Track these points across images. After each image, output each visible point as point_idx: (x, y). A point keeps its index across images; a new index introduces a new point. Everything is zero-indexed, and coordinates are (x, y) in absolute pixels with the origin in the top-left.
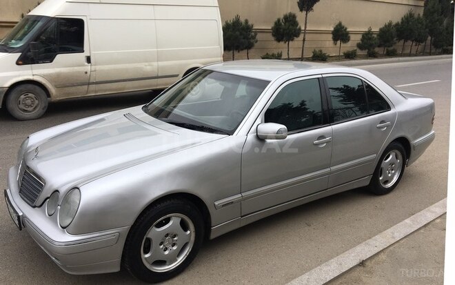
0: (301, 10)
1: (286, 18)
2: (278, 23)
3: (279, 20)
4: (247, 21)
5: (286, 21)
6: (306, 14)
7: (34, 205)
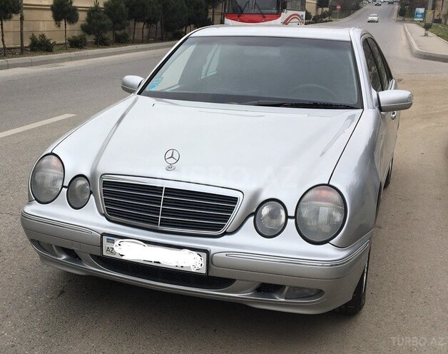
7: (222, 231)
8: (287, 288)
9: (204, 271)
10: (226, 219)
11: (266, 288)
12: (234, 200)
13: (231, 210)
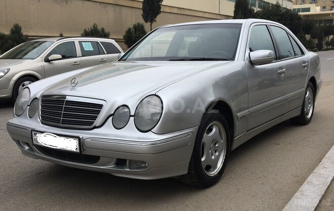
0: (146, 21)
1: (135, 27)
2: (129, 32)
3: (129, 30)
4: (103, 29)
5: (135, 31)
6: (151, 25)
7: (92, 126)
8: (128, 161)
9: (78, 151)
10: (95, 118)
11: (121, 162)
12: (101, 106)
13: (98, 112)
